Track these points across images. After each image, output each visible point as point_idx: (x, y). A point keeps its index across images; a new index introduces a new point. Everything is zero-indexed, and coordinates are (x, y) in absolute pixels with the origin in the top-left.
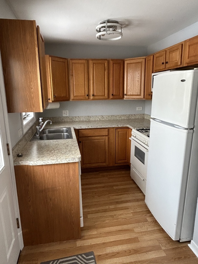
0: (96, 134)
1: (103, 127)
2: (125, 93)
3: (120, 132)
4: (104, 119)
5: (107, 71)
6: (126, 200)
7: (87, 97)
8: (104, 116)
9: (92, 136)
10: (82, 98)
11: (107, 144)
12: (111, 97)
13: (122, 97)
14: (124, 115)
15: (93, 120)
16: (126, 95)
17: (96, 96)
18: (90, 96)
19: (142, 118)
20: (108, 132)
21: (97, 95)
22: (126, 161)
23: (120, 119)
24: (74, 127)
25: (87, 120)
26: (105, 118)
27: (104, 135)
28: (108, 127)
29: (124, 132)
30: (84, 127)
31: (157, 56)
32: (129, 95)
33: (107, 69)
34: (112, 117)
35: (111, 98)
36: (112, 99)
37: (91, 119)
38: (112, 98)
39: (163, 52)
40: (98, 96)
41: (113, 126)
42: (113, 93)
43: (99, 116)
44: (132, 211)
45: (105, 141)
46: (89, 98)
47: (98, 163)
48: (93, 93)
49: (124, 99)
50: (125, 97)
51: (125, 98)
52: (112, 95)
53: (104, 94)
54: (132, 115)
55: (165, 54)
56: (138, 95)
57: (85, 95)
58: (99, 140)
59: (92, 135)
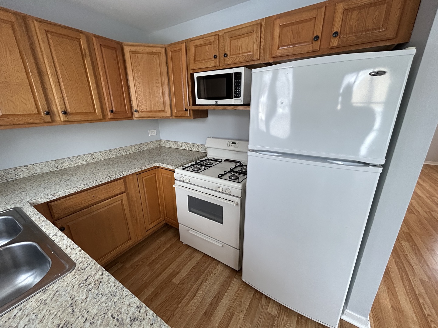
0: (100, 197)
1: (113, 178)
2: (135, 107)
3: (146, 178)
4: (95, 160)
5: (89, 59)
6: (215, 297)
7: (48, 118)
8: (95, 154)
9: (92, 205)
10: (29, 120)
11: (126, 207)
12: (110, 115)
13: (130, 115)
14: (132, 146)
15: (70, 166)
16: (136, 111)
17: (71, 114)
18: (54, 114)
19: (158, 146)
20: (125, 184)
21: (74, 112)
22: (162, 218)
23: (126, 154)
24: (31, 202)
25: (56, 169)
26: (99, 157)
27: (118, 192)
28: (123, 176)
29: (152, 176)
30: (63, 190)
31: (196, 44)
32: (142, 112)
33: (88, 54)
34: (111, 152)
35: (110, 117)
36: (111, 119)
37: (66, 165)
38: (112, 117)
39: (213, 37)
40: (76, 114)
41: (134, 171)
42: (113, 109)
43: (84, 155)
44: (242, 316)
45: (122, 202)
46: (53, 121)
47: (115, 248)
48: (63, 106)
49: (134, 118)
50: (136, 114)
51: (137, 117)
52: (112, 111)
53: (92, 111)
54: (144, 144)
55: (218, 41)
56: (160, 111)
57: (39, 113)
58: (109, 207)
59: (90, 203)
